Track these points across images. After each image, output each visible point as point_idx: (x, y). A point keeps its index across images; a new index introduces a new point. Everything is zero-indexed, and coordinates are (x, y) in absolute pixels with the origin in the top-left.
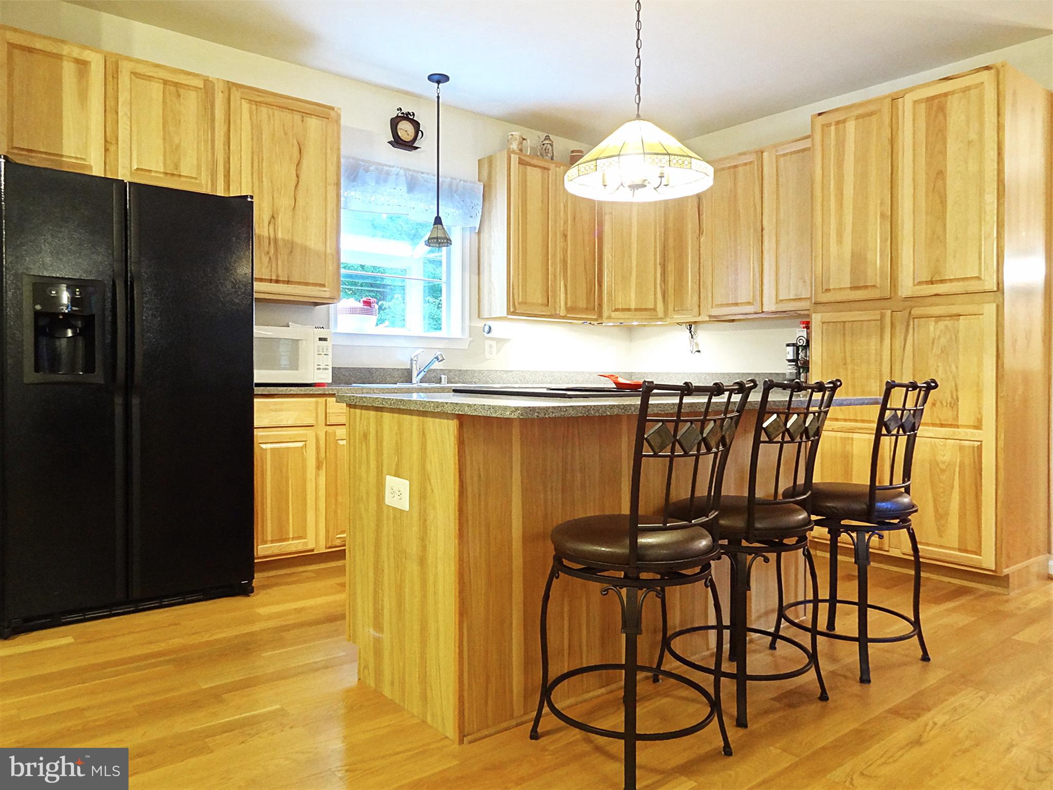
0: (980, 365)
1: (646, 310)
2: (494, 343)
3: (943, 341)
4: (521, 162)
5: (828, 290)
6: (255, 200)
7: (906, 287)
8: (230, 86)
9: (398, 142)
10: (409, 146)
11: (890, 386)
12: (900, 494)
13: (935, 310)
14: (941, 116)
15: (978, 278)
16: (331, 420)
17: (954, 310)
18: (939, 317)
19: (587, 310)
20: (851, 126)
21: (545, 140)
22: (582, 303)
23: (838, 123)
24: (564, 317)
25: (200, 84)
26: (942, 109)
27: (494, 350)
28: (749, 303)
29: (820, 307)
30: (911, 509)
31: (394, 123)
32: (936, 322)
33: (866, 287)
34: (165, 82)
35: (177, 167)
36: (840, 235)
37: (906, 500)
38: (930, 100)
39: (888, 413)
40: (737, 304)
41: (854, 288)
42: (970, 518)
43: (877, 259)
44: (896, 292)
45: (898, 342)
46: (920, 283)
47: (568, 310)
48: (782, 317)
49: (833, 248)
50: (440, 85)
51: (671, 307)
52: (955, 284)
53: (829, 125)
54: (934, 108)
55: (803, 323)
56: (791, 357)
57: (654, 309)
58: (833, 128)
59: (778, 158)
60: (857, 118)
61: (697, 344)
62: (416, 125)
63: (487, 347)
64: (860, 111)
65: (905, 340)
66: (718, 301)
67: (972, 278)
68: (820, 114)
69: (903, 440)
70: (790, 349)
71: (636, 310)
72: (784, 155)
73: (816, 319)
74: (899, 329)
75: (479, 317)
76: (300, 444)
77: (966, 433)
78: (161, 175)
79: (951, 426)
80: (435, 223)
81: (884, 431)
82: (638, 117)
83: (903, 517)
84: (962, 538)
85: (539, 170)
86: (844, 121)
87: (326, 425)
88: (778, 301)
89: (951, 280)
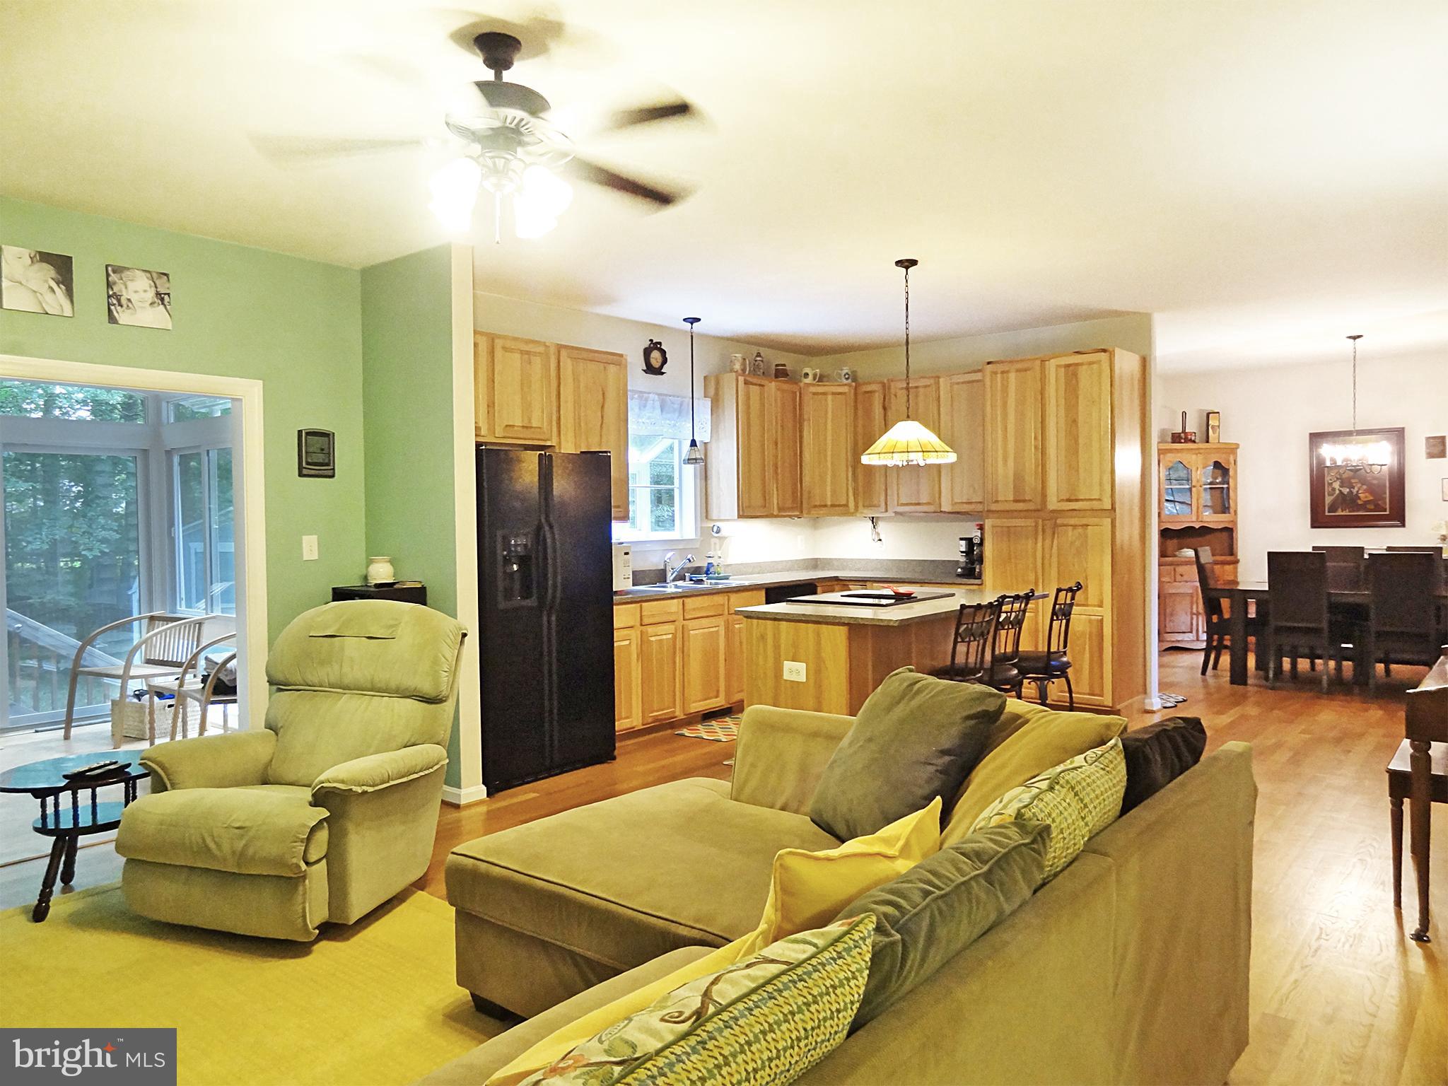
0: (1102, 562)
1: (839, 506)
2: (717, 540)
3: (1078, 543)
4: (746, 383)
5: (997, 501)
6: (612, 455)
7: (1053, 504)
8: (560, 347)
9: (651, 369)
10: (658, 371)
11: (1059, 590)
12: (1062, 656)
13: (1072, 521)
14: (1074, 382)
15: (1099, 500)
16: (646, 621)
17: (1084, 521)
18: (1075, 526)
19: (792, 509)
20: (1012, 376)
21: (757, 356)
22: (789, 504)
23: (1003, 372)
24: (776, 516)
25: (541, 349)
26: (1075, 375)
27: (718, 547)
28: (928, 504)
29: (991, 515)
30: (1068, 665)
31: (647, 353)
32: (1073, 529)
33: (1024, 501)
34: (522, 352)
35: (530, 421)
36: (1005, 459)
37: (1065, 659)
38: (1068, 366)
39: (1057, 606)
40: (918, 504)
41: (1016, 501)
42: (1096, 670)
43: (1031, 481)
44: (1045, 506)
45: (1048, 542)
46: (1062, 500)
47: (780, 509)
48: (957, 515)
49: (1001, 470)
50: (694, 324)
51: (860, 504)
52: (1085, 503)
53: (996, 373)
54: (1070, 373)
55: (977, 525)
56: (963, 549)
57: (846, 505)
58: (999, 376)
59: (952, 385)
60: (1018, 371)
61: (878, 534)
62: (663, 353)
63: (712, 543)
64: (1019, 366)
65: (1053, 542)
66: (903, 501)
67: (1095, 499)
68: (989, 363)
69: (1064, 621)
70: (963, 543)
71: (833, 506)
72: (958, 383)
73: (988, 524)
74: (1049, 532)
75: (707, 518)
76: (627, 642)
77: (1093, 610)
78: (519, 429)
79: (1083, 605)
80: (691, 446)
81: (1055, 618)
82: (908, 417)
83: (1063, 670)
84: (1091, 686)
85: (757, 387)
86: (1008, 372)
87: (641, 625)
88: (954, 504)
89: (1082, 500)
